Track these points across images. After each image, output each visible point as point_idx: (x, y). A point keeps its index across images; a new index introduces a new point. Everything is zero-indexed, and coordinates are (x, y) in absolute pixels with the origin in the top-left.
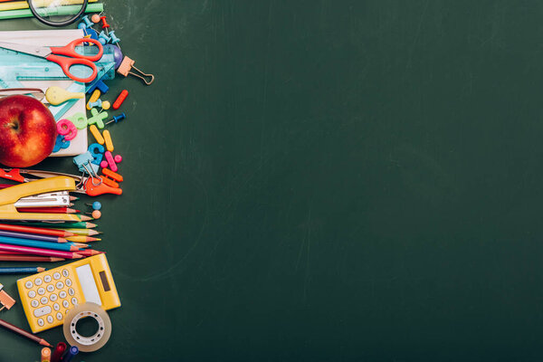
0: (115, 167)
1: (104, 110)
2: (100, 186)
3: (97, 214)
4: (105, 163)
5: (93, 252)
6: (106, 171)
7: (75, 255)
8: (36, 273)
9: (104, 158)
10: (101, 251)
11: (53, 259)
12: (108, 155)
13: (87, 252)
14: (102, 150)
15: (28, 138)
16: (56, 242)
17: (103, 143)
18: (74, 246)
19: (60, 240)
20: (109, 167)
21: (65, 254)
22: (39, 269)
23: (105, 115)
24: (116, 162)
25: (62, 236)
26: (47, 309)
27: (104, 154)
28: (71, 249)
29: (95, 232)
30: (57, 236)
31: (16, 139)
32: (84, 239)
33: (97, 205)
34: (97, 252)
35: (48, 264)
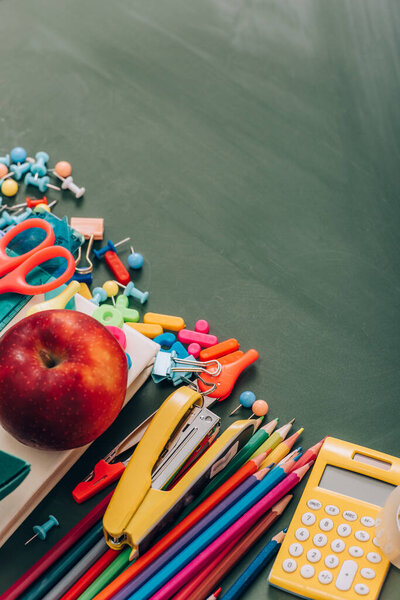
0: (210, 338)
1: (116, 297)
2: (224, 371)
3: (260, 406)
4: (194, 347)
5: (313, 450)
6: (204, 354)
7: (299, 472)
8: (278, 546)
9: (186, 343)
10: (320, 439)
11: (278, 509)
12: (184, 334)
13: (306, 456)
14: (170, 338)
16: (258, 482)
17: (161, 330)
18: (285, 464)
19: (258, 475)
20: (204, 346)
21: (281, 486)
22: (276, 538)
23: (123, 300)
24: (207, 332)
25: (256, 470)
26: (349, 566)
27: (178, 339)
28: (285, 470)
29: (286, 428)
30: (249, 475)
31: (73, 365)
32: (284, 446)
33: (247, 396)
34: (318, 445)
35: (282, 522)
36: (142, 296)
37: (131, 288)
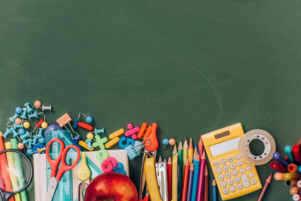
0: (137, 128)
1: (94, 138)
2: (151, 139)
3: (172, 142)
4: (134, 136)
5: (200, 144)
6: (139, 136)
7: (203, 157)
8: (216, 187)
9: (130, 137)
10: (199, 138)
11: (206, 174)
12: (127, 134)
13: (200, 148)
14: (123, 138)
15: (116, 193)
16: (193, 171)
17: (118, 138)
18: (196, 158)
19: (192, 169)
20: (137, 133)
21: (202, 164)
22: (214, 184)
23: (97, 137)
24: (133, 128)
25: (189, 167)
26: (244, 177)
27: (127, 137)
28: (198, 160)
29: (186, 143)
30: (189, 171)
32: (191, 151)
33: (165, 141)
34: (200, 141)
35: (210, 177)
36: (102, 131)
37: (96, 131)
